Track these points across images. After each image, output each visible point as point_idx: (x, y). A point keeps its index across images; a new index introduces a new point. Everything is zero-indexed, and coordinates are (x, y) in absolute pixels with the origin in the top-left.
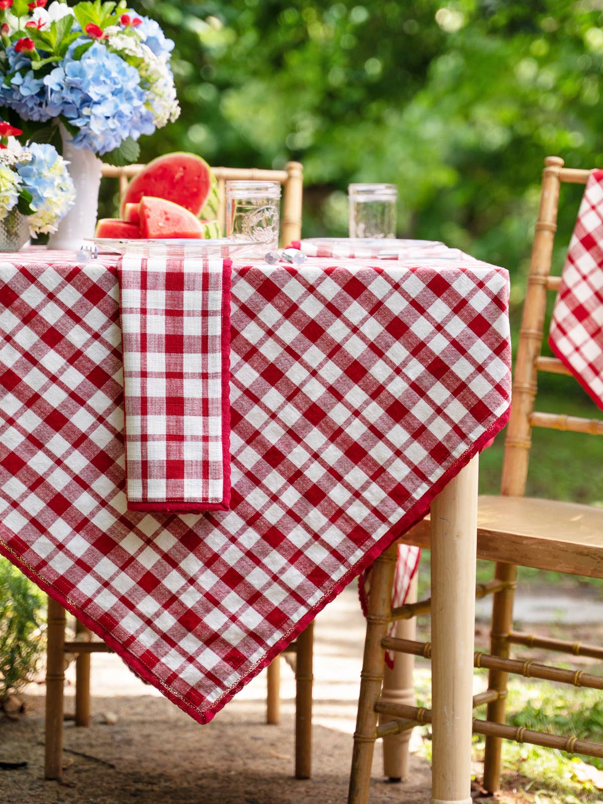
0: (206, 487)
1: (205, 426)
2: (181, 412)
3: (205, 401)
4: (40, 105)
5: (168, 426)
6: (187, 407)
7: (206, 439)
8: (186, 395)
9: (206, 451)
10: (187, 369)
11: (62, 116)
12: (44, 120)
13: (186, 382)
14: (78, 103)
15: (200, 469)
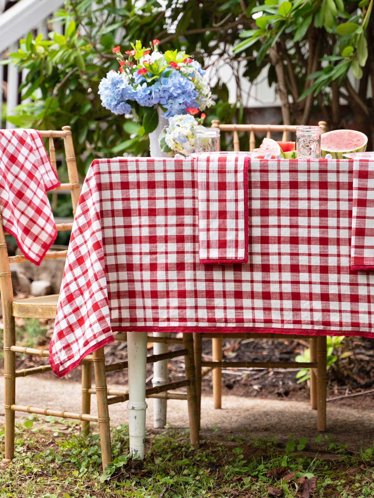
0: (236, 252)
1: (237, 224)
2: (225, 218)
3: (237, 212)
4: (149, 99)
5: (219, 224)
6: (228, 215)
7: (237, 230)
8: (227, 210)
9: (237, 236)
10: (228, 198)
11: (159, 104)
12: (151, 106)
13: (228, 204)
14: (167, 98)
15: (234, 244)
